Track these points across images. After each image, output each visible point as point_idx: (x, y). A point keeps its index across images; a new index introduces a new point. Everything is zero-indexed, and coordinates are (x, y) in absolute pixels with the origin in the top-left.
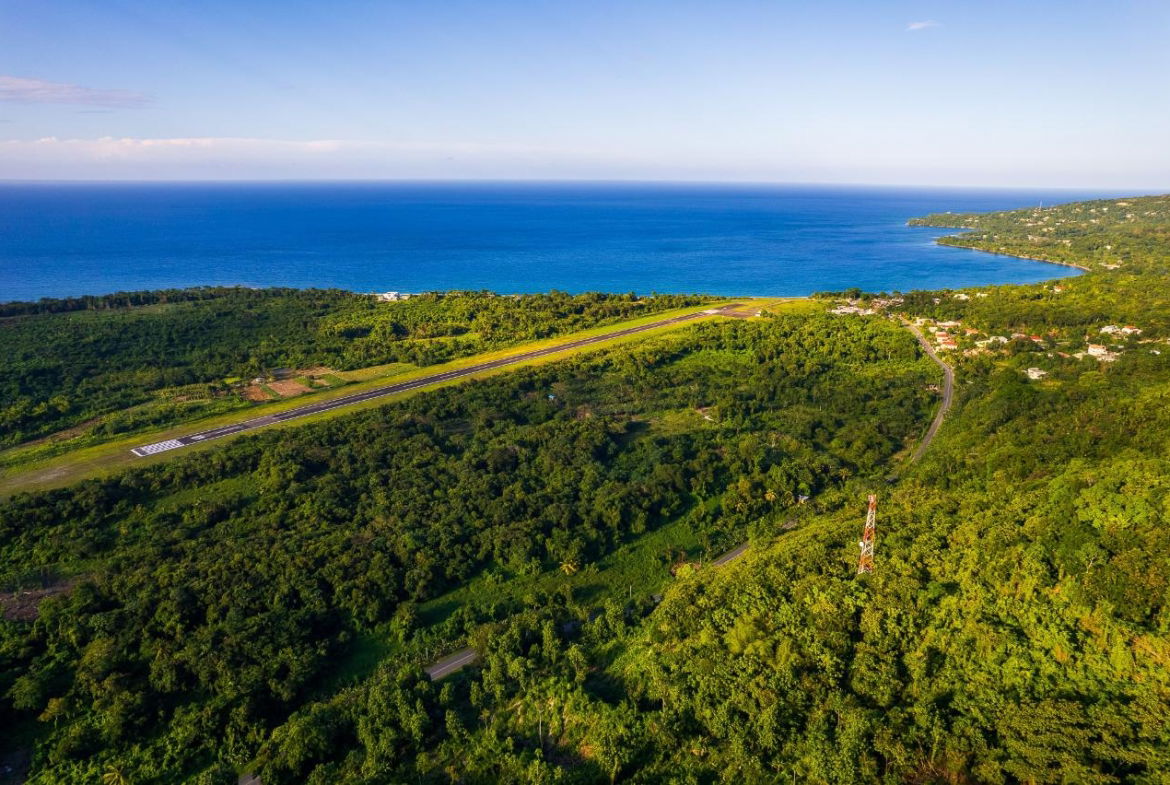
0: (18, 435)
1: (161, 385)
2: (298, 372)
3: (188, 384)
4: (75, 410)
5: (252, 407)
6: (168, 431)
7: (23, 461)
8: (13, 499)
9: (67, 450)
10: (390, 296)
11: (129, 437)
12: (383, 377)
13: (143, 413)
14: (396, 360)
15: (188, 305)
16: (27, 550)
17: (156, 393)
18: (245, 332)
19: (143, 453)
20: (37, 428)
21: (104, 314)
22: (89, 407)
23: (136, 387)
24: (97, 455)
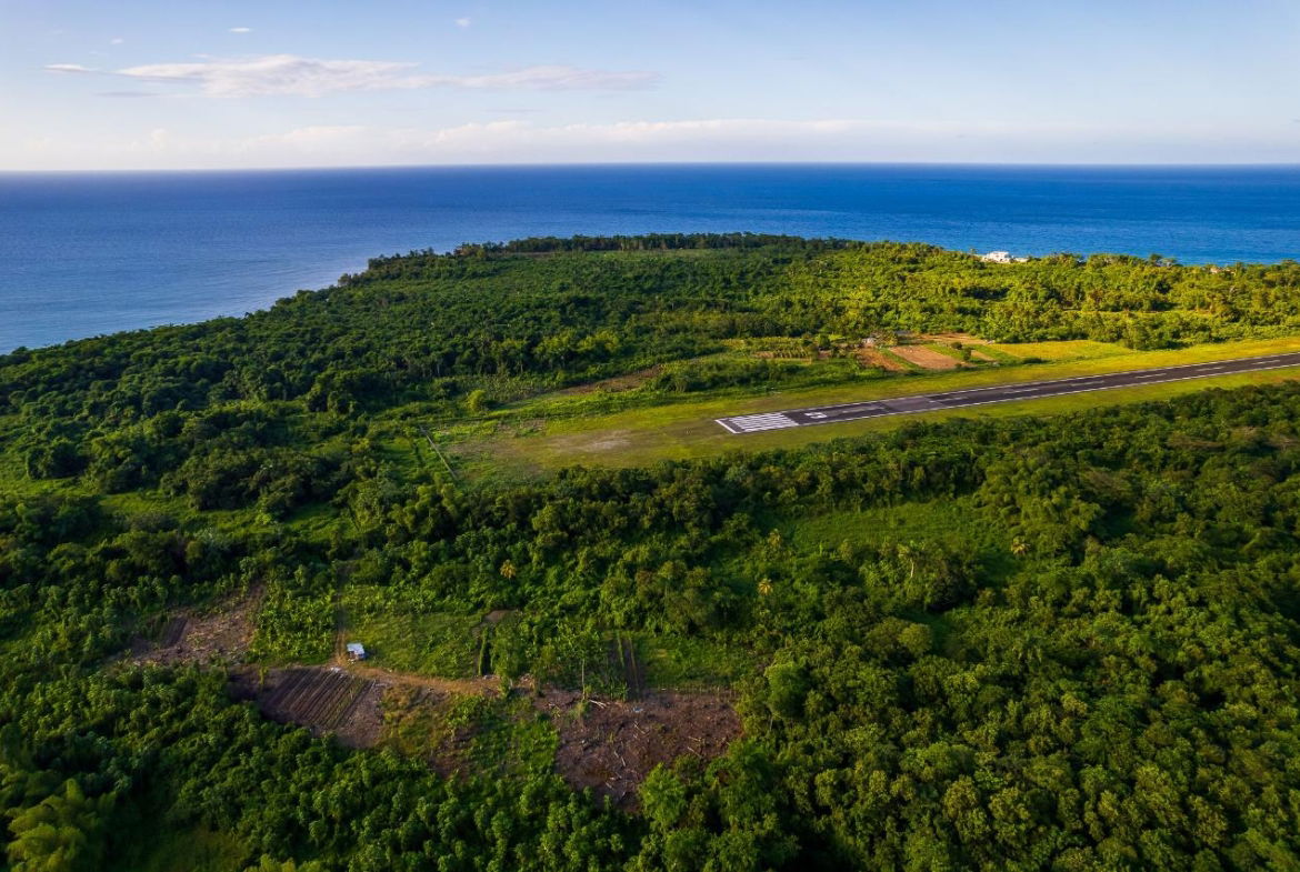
0: (561, 376)
1: (732, 332)
2: (926, 337)
3: (768, 335)
4: (628, 352)
5: (882, 378)
6: (763, 398)
7: (567, 414)
8: (563, 475)
9: (624, 406)
10: (999, 257)
11: (707, 399)
12: (1081, 358)
13: (719, 368)
14: (1084, 336)
15: (729, 251)
16: (588, 586)
17: (728, 342)
18: (821, 281)
19: (737, 428)
20: (583, 370)
21: (638, 254)
22: (644, 350)
23: (697, 331)
24: (667, 421)
